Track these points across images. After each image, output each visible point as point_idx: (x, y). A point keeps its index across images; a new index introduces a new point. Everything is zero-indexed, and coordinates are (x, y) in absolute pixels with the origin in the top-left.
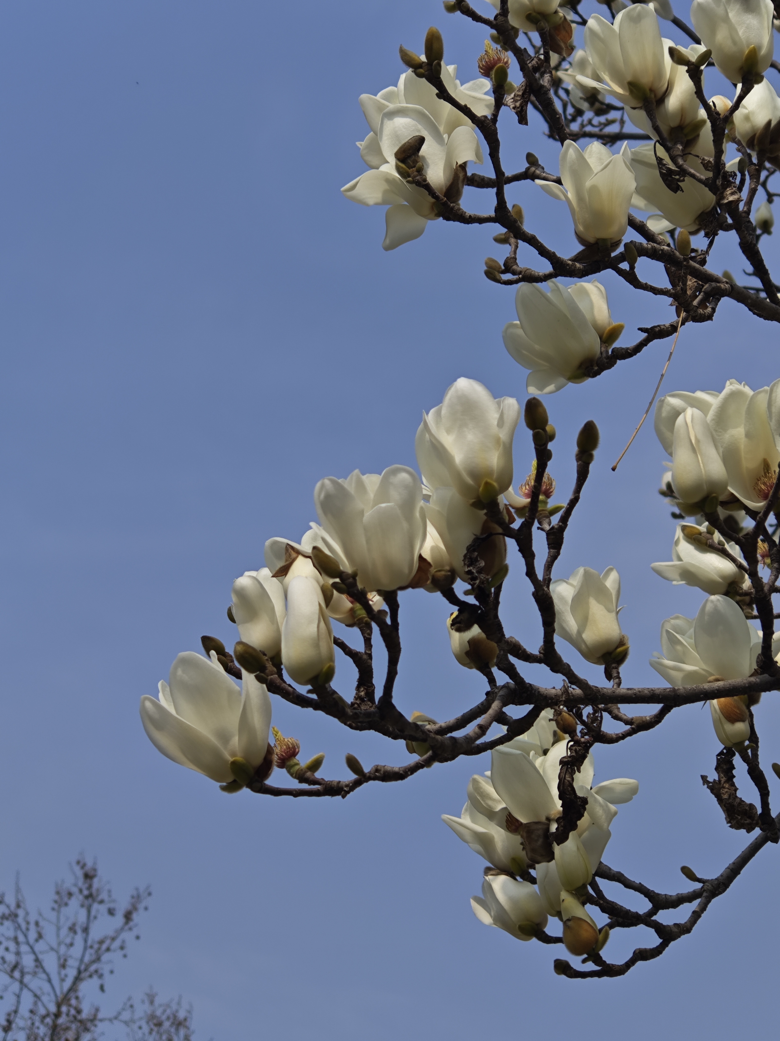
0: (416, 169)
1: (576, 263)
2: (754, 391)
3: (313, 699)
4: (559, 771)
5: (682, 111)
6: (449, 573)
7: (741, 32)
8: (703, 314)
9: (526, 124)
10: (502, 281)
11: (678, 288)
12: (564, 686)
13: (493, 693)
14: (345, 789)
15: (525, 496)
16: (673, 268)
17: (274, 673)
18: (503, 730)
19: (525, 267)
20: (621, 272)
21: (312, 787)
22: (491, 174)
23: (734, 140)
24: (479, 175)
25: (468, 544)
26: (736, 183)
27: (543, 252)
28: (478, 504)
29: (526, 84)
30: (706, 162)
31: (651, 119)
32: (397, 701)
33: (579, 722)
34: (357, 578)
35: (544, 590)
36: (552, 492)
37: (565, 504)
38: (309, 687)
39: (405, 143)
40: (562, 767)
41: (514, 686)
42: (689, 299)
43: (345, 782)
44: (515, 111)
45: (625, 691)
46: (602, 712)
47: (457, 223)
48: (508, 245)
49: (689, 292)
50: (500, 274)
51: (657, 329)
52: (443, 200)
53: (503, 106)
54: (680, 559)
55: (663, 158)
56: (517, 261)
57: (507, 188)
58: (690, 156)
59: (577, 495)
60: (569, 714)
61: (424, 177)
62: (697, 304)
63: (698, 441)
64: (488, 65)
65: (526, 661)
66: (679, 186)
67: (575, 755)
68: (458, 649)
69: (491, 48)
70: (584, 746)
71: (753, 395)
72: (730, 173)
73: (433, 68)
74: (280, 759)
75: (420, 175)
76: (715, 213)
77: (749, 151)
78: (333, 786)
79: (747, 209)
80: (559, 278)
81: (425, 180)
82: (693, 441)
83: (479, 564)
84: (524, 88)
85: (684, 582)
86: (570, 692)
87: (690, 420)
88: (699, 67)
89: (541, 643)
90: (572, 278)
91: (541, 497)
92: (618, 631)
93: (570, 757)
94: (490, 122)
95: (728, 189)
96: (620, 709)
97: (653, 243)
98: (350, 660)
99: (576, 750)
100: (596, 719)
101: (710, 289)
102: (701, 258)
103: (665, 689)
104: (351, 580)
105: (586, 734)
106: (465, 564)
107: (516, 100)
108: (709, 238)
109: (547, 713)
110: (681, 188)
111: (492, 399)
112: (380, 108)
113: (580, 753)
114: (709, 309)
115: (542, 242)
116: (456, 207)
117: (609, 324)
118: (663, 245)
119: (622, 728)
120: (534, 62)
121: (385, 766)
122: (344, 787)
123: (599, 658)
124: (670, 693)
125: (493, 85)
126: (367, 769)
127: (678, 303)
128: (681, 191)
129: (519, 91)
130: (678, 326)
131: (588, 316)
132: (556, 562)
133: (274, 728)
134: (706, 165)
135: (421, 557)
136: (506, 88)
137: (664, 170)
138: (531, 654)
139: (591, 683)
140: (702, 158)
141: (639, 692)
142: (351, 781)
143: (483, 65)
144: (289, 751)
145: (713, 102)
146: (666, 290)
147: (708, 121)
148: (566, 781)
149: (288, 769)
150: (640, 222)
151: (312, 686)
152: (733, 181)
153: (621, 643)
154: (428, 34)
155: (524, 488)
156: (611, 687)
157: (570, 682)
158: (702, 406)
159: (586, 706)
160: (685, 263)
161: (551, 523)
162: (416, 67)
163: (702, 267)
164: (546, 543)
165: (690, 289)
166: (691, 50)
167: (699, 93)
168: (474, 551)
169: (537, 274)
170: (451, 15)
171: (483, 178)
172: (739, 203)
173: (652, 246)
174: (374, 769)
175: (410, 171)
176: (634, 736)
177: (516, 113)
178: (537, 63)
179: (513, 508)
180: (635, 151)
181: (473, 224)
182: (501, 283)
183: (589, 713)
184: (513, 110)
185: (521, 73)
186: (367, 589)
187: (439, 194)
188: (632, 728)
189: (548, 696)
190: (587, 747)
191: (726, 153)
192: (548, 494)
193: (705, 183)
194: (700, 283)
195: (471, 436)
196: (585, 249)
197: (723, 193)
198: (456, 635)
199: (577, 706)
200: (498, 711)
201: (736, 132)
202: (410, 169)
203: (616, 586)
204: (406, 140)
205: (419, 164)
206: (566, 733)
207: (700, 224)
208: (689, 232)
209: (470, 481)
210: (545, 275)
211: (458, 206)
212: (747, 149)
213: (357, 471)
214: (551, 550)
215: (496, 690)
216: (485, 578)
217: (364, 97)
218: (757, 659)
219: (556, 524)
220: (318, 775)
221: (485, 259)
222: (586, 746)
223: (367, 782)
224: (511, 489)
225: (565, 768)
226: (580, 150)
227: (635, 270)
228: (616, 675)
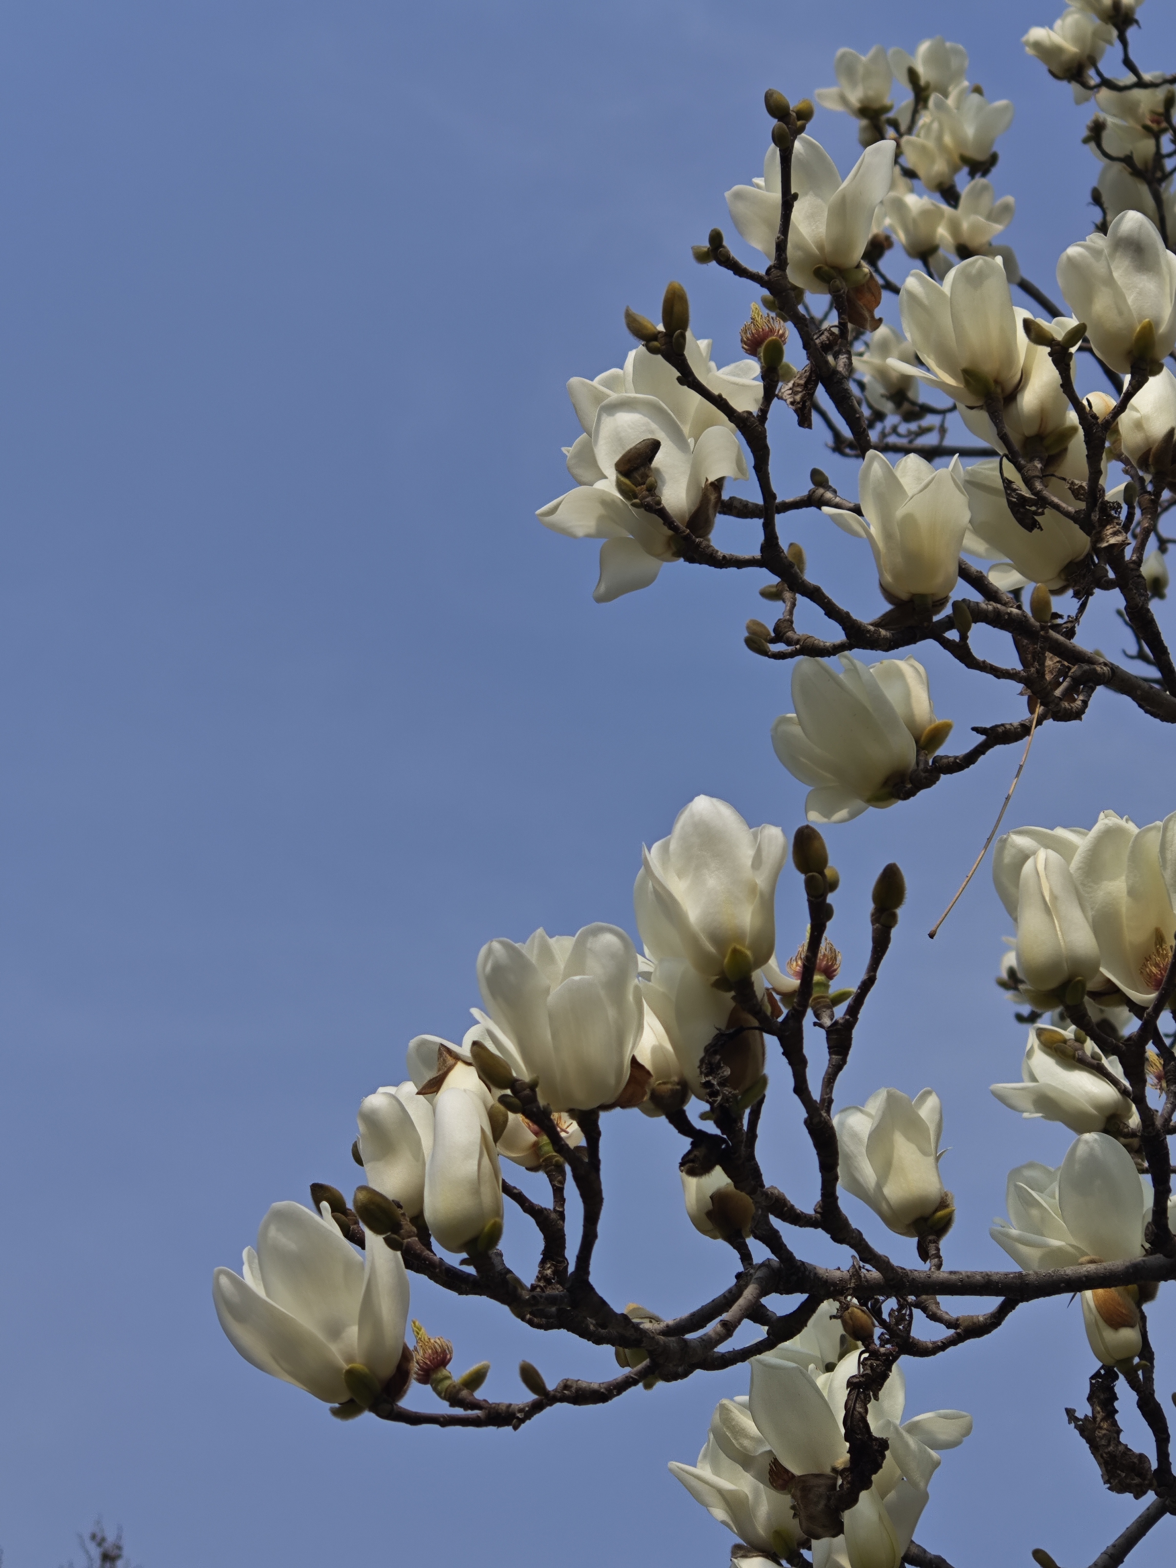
0: (647, 487)
1: (881, 630)
2: (1139, 827)
3: (469, 1275)
4: (845, 1398)
5: (1043, 413)
6: (678, 1087)
7: (1130, 299)
8: (1069, 709)
9: (810, 426)
10: (769, 653)
11: (1033, 670)
12: (854, 1266)
13: (747, 1276)
14: (519, 1415)
15: (796, 976)
16: (1026, 641)
17: (412, 1233)
18: (760, 1332)
19: (805, 633)
20: (947, 644)
21: (470, 1412)
22: (756, 498)
23: (1119, 457)
24: (740, 499)
25: (707, 1043)
26: (1121, 519)
27: (832, 611)
28: (722, 983)
29: (811, 369)
30: (1076, 487)
31: (996, 425)
32: (597, 1279)
33: (876, 1323)
34: (537, 1090)
35: (821, 1115)
36: (835, 970)
37: (854, 989)
38: (464, 1255)
39: (631, 449)
40: (850, 1392)
41: (779, 1265)
42: (1047, 686)
43: (518, 1405)
44: (794, 407)
45: (946, 1275)
46: (913, 1308)
47: (705, 567)
48: (780, 603)
49: (1048, 677)
50: (768, 644)
51: (1000, 730)
52: (684, 532)
53: (775, 399)
54: (1034, 1079)
55: (1013, 480)
56: (794, 626)
57: (779, 518)
58: (1054, 479)
59: (872, 974)
60: (863, 1311)
61: (658, 498)
62: (1061, 695)
63: (1054, 897)
64: (755, 338)
65: (796, 1225)
66: (1036, 521)
67: (871, 1374)
68: (695, 1208)
69: (761, 313)
70: (885, 1360)
71: (1139, 833)
72: (1111, 505)
73: (674, 341)
74: (422, 1369)
75: (652, 496)
76: (1091, 563)
77: (1141, 473)
78: (500, 1411)
79: (1138, 557)
80: (856, 650)
81: (659, 503)
82: (1047, 899)
83: (723, 1073)
84: (808, 374)
85: (1040, 1115)
86: (862, 1275)
87: (1043, 866)
88: (1068, 349)
89: (818, 1198)
90: (874, 652)
91: (817, 978)
92: (938, 1186)
93: (863, 1376)
94: (756, 421)
95: (1108, 527)
96: (940, 1305)
97: (995, 602)
98: (530, 1221)
99: (871, 1366)
100: (902, 1318)
101: (1080, 672)
102: (1067, 627)
103: (1006, 1275)
104: (527, 1092)
105: (888, 1342)
106: (701, 1073)
107: (796, 391)
108: (1080, 599)
109: (828, 1307)
110: (1039, 524)
111: (746, 827)
112: (598, 397)
113: (878, 1370)
114: (1079, 703)
115: (830, 597)
116: (704, 543)
117: (931, 721)
118: (1012, 607)
119: (942, 1333)
120: (824, 337)
121: (579, 1380)
122: (516, 1413)
123: (909, 1226)
124: (1015, 1281)
125: (762, 368)
126: (551, 1385)
127: (1032, 692)
128: (1038, 528)
129: (800, 378)
130: (1031, 726)
131: (899, 709)
132: (841, 1074)
133: (414, 1323)
134: (1076, 492)
135: (634, 1060)
136: (780, 372)
137: (1014, 498)
138: (802, 1213)
139: (895, 1262)
140: (1070, 482)
141: (968, 1277)
142: (527, 1403)
143: (748, 339)
144: (437, 1358)
145: (1088, 401)
146: (1014, 671)
147: (1080, 427)
148: (856, 1413)
149: (433, 1385)
150: (977, 572)
151: (468, 1254)
152: (1117, 515)
153: (943, 1203)
154: (667, 292)
155: (795, 963)
156: (927, 1269)
157: (861, 1260)
158: (1064, 849)
159: (888, 1298)
160: (1042, 633)
161: (834, 1016)
162: (648, 339)
163: (1068, 641)
164: (825, 1045)
165: (1051, 672)
166: (1057, 325)
167: (1067, 385)
168: (715, 1053)
169: (822, 644)
170: (703, 266)
171: (745, 503)
172: (1124, 548)
173: (994, 608)
174: (562, 1385)
175: (637, 489)
176: (960, 1345)
177: (796, 411)
178: (828, 339)
179: (778, 993)
180: (971, 470)
181: (729, 569)
182: (769, 657)
183: (892, 1310)
184: (790, 406)
185: (805, 352)
186: (552, 1107)
187: (679, 524)
188: (957, 1334)
189: (829, 1281)
190: (888, 1361)
191: (1106, 474)
192: (829, 973)
193: (1074, 517)
194: (1066, 664)
195: (714, 881)
196: (894, 609)
197: (1100, 532)
198: (692, 1182)
199: (873, 1298)
200: (753, 1301)
201: (1122, 447)
202: (637, 487)
203: (936, 1117)
204: (634, 445)
205: (650, 480)
206: (858, 1339)
207: (1067, 580)
208: (1049, 590)
209: (710, 948)
210: (834, 645)
211: (707, 542)
212: (1138, 470)
213: (540, 931)
214: (834, 1056)
215: (752, 1271)
216: (730, 1093)
217: (575, 381)
218: (1146, 1229)
219: (841, 1018)
220: (480, 1394)
221: (747, 621)
222: (887, 1359)
223: (551, 1405)
224: (773, 962)
225: (855, 1392)
226: (889, 465)
227: (968, 642)
228: (934, 1252)
